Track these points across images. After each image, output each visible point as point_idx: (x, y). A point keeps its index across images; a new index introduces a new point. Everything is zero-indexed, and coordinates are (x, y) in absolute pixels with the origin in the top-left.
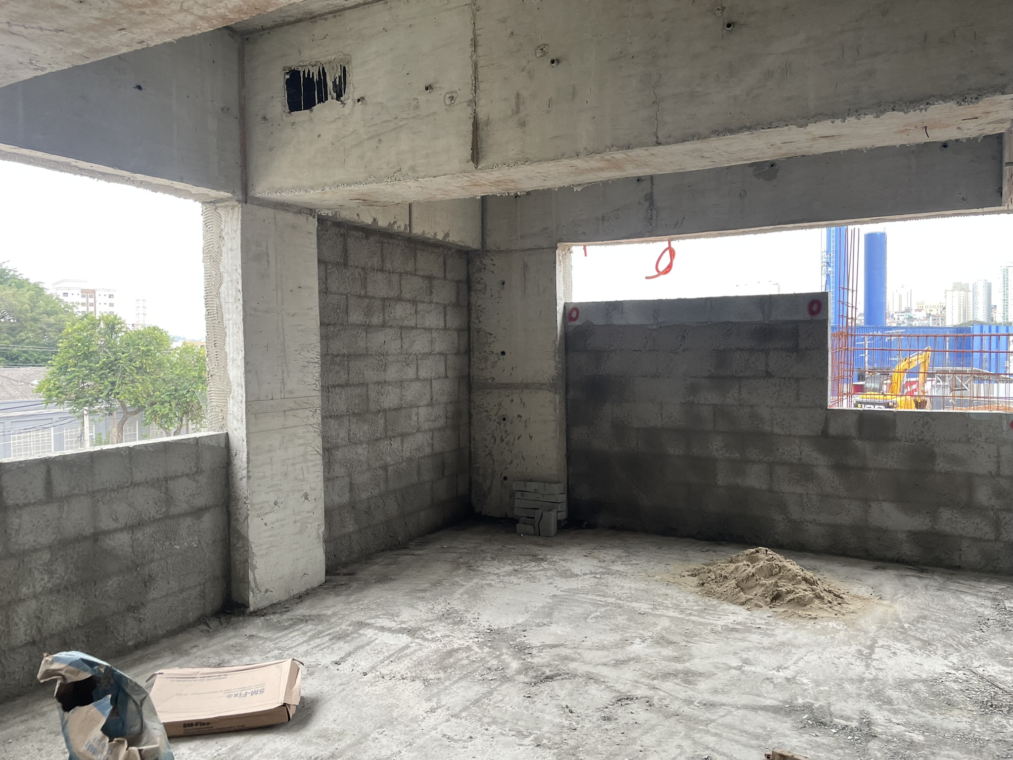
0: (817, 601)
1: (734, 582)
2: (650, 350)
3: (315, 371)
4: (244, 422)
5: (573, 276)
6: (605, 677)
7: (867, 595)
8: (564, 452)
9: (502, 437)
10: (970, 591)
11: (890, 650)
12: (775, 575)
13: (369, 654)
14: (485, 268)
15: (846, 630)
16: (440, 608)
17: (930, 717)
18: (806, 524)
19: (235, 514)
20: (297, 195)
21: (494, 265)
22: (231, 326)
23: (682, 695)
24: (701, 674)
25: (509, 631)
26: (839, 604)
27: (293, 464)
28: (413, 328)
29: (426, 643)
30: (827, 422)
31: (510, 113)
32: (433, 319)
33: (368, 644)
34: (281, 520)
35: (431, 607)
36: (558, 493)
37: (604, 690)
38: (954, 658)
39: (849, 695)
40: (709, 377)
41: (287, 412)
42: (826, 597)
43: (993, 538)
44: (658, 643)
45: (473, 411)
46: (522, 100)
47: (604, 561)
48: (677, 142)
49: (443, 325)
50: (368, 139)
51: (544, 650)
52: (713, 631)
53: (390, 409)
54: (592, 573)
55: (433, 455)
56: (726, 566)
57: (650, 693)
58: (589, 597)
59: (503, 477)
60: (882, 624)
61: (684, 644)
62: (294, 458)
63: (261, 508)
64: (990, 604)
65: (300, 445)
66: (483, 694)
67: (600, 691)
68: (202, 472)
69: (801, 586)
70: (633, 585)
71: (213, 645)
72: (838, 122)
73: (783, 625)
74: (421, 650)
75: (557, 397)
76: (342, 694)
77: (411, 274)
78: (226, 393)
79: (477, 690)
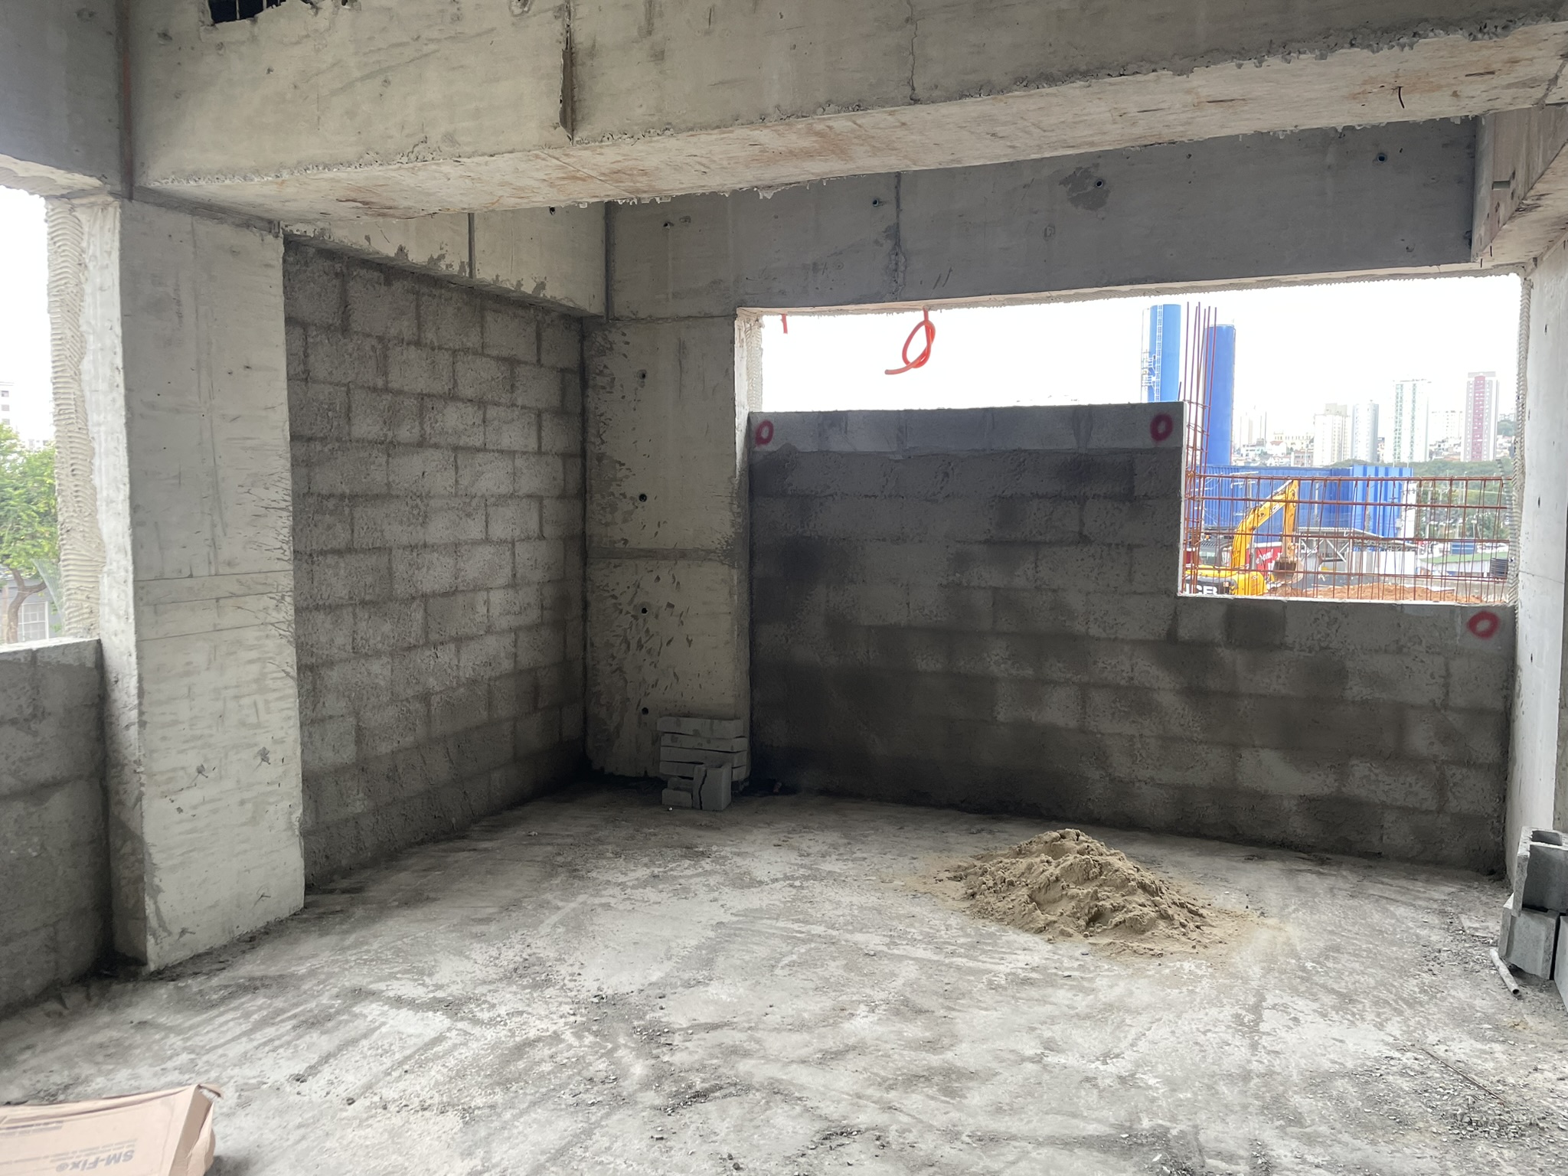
0: (1162, 924)
1: (1025, 891)
2: (890, 496)
3: (282, 523)
4: (132, 619)
5: (764, 366)
6: (802, 1087)
7: (1240, 909)
8: (746, 667)
9: (640, 641)
10: (1403, 899)
11: (1289, 1014)
12: (1093, 879)
13: (365, 1058)
14: (611, 349)
15: (1212, 976)
16: (511, 955)
17: (1370, 1149)
18: (1137, 784)
19: (117, 793)
20: (227, 186)
21: (627, 343)
22: (103, 438)
23: (940, 1121)
24: (972, 1075)
25: (634, 999)
26: (1198, 927)
27: (237, 697)
28: (478, 450)
29: (477, 1031)
30: (1175, 617)
31: (635, 33)
32: (516, 435)
33: (365, 1036)
34: (212, 801)
35: (495, 953)
36: (734, 737)
37: (800, 1115)
38: (1394, 1028)
39: (1228, 1108)
40: (986, 542)
41: (222, 602)
42: (1176, 917)
43: (1434, 808)
44: (897, 1013)
45: (590, 597)
46: (657, 9)
47: (808, 855)
48: (949, 98)
49: (536, 447)
50: (363, 79)
51: (695, 1037)
52: (993, 987)
53: (434, 595)
54: (786, 878)
55: (518, 673)
56: (1012, 864)
57: (881, 1119)
58: (780, 924)
59: (641, 709)
60: (1270, 963)
61: (942, 1012)
62: (237, 687)
63: (170, 780)
64: (1437, 922)
65: (251, 662)
66: (575, 1136)
67: (794, 1118)
68: (45, 714)
69: (1136, 898)
70: (856, 899)
71: (66, 1043)
72: (1249, 66)
73: (1108, 970)
74: (465, 1044)
75: (735, 574)
76: (299, 1147)
77: (475, 353)
78: (96, 565)
79: (567, 1125)
